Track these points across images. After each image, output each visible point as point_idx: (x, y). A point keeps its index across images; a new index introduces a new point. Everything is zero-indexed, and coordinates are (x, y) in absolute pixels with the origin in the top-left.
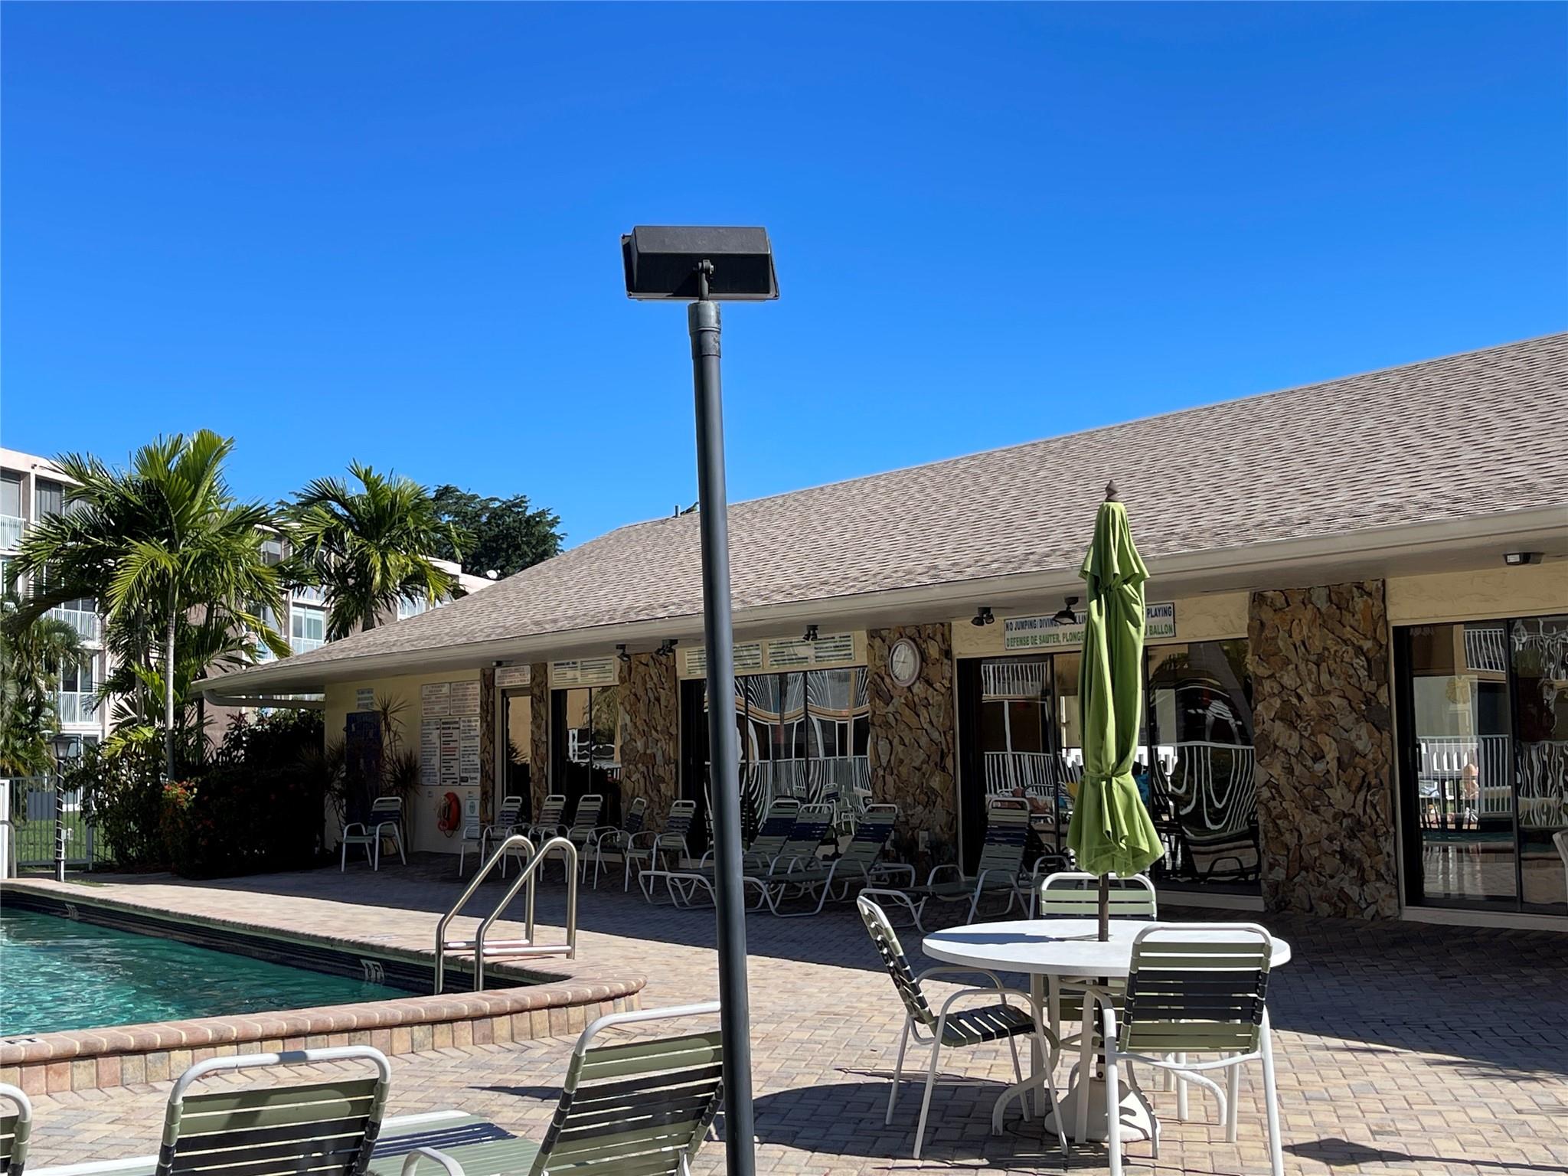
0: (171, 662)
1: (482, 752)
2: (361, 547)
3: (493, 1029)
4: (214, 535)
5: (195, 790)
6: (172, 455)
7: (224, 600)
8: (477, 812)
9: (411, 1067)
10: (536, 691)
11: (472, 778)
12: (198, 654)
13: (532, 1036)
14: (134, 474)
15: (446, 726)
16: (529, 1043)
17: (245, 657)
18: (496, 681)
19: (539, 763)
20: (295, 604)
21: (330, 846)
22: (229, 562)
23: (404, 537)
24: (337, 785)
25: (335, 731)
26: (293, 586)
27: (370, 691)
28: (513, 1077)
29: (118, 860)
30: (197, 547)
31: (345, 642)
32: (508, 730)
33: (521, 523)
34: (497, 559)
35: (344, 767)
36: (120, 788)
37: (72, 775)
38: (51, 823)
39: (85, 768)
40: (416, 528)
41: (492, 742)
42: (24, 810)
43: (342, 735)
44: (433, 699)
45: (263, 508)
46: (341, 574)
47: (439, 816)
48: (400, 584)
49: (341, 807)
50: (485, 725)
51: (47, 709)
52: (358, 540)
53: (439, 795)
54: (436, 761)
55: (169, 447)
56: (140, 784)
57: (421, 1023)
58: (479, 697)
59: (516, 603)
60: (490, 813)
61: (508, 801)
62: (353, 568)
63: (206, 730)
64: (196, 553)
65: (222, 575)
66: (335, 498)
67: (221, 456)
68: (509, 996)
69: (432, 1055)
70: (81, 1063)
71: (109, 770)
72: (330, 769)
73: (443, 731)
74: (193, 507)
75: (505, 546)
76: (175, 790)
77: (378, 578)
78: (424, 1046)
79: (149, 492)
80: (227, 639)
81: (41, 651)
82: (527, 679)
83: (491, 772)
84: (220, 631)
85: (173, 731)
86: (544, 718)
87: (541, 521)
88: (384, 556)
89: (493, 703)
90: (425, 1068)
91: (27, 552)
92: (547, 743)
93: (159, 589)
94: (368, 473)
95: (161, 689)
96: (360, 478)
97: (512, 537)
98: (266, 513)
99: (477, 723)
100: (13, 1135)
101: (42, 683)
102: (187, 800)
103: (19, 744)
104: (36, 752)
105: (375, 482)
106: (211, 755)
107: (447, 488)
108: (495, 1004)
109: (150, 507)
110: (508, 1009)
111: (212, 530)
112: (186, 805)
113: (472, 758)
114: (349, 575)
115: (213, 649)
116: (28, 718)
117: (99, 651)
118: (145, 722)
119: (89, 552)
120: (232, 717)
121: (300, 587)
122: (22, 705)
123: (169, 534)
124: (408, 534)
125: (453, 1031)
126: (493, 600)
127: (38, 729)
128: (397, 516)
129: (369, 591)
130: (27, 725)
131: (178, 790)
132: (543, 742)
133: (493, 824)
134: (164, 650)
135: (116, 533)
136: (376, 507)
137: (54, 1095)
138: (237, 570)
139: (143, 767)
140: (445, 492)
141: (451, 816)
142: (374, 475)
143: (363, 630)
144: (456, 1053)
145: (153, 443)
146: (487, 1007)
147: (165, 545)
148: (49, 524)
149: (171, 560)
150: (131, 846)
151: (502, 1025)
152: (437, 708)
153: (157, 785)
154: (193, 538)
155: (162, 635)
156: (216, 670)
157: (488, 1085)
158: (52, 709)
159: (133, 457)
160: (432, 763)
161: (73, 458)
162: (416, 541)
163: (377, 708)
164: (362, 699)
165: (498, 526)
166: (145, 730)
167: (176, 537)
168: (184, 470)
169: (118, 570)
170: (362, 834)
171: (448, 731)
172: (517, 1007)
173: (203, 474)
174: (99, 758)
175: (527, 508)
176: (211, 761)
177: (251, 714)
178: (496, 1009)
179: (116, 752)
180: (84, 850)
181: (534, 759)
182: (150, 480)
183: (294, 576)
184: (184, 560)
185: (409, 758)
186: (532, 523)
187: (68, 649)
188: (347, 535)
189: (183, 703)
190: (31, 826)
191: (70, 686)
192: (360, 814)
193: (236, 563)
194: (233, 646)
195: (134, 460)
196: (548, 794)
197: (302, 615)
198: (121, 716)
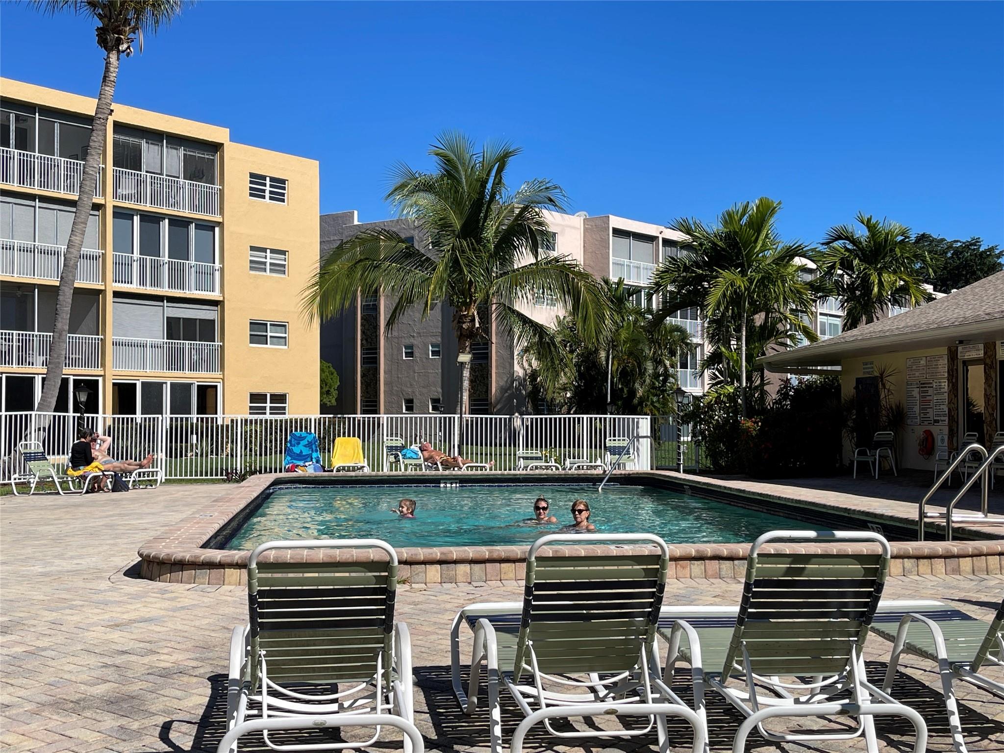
0: (744, 345)
1: (949, 403)
2: (864, 269)
3: (959, 566)
4: (769, 264)
5: (760, 424)
6: (743, 215)
7: (776, 306)
8: (946, 444)
9: (903, 584)
10: (988, 361)
11: (942, 421)
12: (760, 340)
13: (987, 572)
14: (720, 228)
15: (923, 386)
16: (985, 577)
17: (789, 342)
18: (959, 354)
19: (990, 410)
20: (821, 314)
21: (846, 462)
22: (779, 281)
23: (894, 262)
24: (850, 423)
25: (848, 389)
26: (820, 298)
27: (872, 363)
28: (975, 595)
29: (714, 467)
30: (759, 272)
31: (855, 332)
32: (967, 389)
33: (976, 257)
34: (959, 282)
35: (854, 411)
36: (714, 422)
37: (686, 414)
38: (674, 443)
39: (693, 410)
40: (902, 255)
41: (956, 396)
42: (659, 439)
43: (853, 391)
44: (914, 367)
45: (800, 246)
46: (851, 288)
47: (919, 445)
48: (891, 293)
49: (853, 438)
50: (951, 385)
51: (671, 379)
52: (862, 265)
53: (920, 431)
54: (917, 409)
55: (741, 210)
56: (726, 420)
57: (909, 557)
58: (946, 366)
59: (972, 302)
60: (955, 444)
61: (968, 435)
62: (859, 284)
63: (766, 388)
64: (758, 276)
65: (774, 291)
66: (847, 238)
67: (773, 214)
68: (970, 546)
69: (917, 578)
70: (696, 562)
71: (708, 412)
72: (845, 413)
73: (922, 389)
74: (756, 247)
75: (964, 273)
76: (747, 423)
77: (876, 289)
78: (912, 572)
79: (729, 239)
80: (778, 331)
81: (667, 343)
82: (981, 354)
83: (955, 416)
84: (774, 325)
85: (745, 388)
86: (994, 379)
87: (990, 255)
88: (880, 275)
89: (957, 370)
90: (912, 585)
91: (658, 280)
92: (996, 396)
93: (735, 299)
94: (869, 220)
95: (738, 362)
96: (863, 223)
97: (969, 266)
98: (802, 249)
99: (945, 385)
100: (658, 566)
101: (668, 363)
102: (754, 430)
103: (655, 399)
104: (665, 404)
105: (874, 226)
106: (769, 404)
107: (923, 235)
108: (961, 549)
109: (730, 249)
110: (970, 553)
111: (768, 262)
112: (754, 433)
113: (942, 407)
114: (857, 288)
115: (769, 338)
116: (659, 383)
117: (700, 344)
118: (728, 382)
119: (694, 278)
120: (782, 380)
121: (824, 298)
122: (656, 376)
123: (741, 265)
124: (897, 260)
125: (931, 564)
126: (957, 301)
127: (666, 390)
128: (889, 248)
129: (870, 298)
130: (660, 387)
131: (749, 424)
132: (993, 396)
133: (957, 450)
134: (739, 339)
135: (708, 265)
136: (874, 242)
137: (681, 579)
138: (784, 286)
139: (728, 410)
140: (922, 238)
141: (928, 445)
142: (873, 221)
143: (866, 324)
144: (934, 578)
145: (731, 208)
146: (955, 550)
147: (739, 272)
148: (670, 262)
149: (743, 282)
150: (721, 458)
151: (966, 563)
152: (917, 374)
153: (736, 421)
154: (757, 267)
155: (738, 330)
156: (771, 350)
157: (957, 598)
158: (674, 378)
159: (719, 217)
160: (914, 410)
161: (684, 221)
162: (902, 264)
163: (877, 374)
164: (866, 368)
165: (959, 259)
166: (728, 388)
167: (746, 267)
168: (750, 223)
169: (711, 288)
170: (867, 455)
171: (925, 389)
172: (976, 552)
173: (762, 226)
174: (702, 404)
175: (980, 245)
176: (769, 407)
177: (794, 380)
178: (961, 553)
179: (711, 401)
180: (694, 462)
181: (986, 407)
182: (730, 231)
183: (820, 290)
184: (751, 281)
185: (898, 407)
186: (984, 255)
187: (682, 342)
188: (856, 262)
189: (752, 371)
190: (663, 448)
191: (684, 366)
192: (866, 442)
193: (784, 282)
194: (782, 335)
195: (720, 220)
196: (997, 431)
197: (826, 321)
198: (714, 379)
